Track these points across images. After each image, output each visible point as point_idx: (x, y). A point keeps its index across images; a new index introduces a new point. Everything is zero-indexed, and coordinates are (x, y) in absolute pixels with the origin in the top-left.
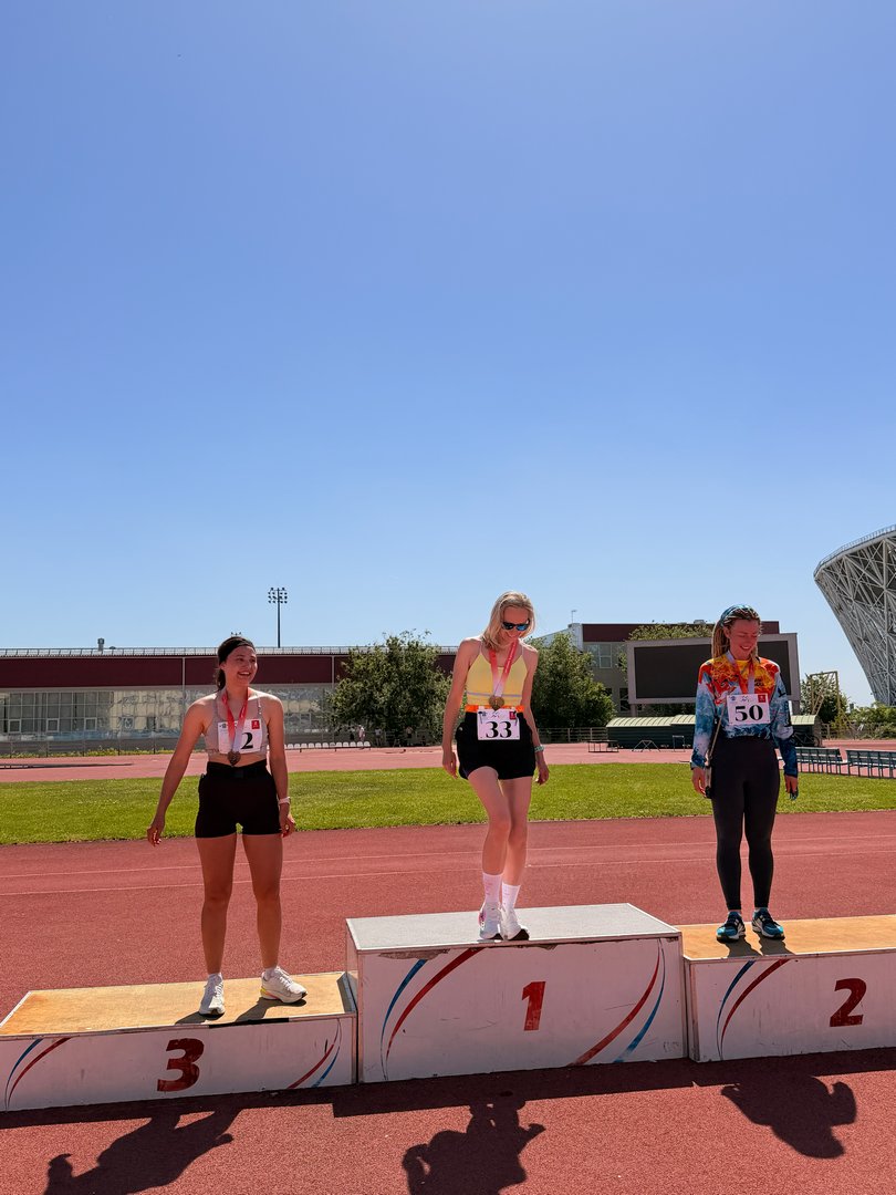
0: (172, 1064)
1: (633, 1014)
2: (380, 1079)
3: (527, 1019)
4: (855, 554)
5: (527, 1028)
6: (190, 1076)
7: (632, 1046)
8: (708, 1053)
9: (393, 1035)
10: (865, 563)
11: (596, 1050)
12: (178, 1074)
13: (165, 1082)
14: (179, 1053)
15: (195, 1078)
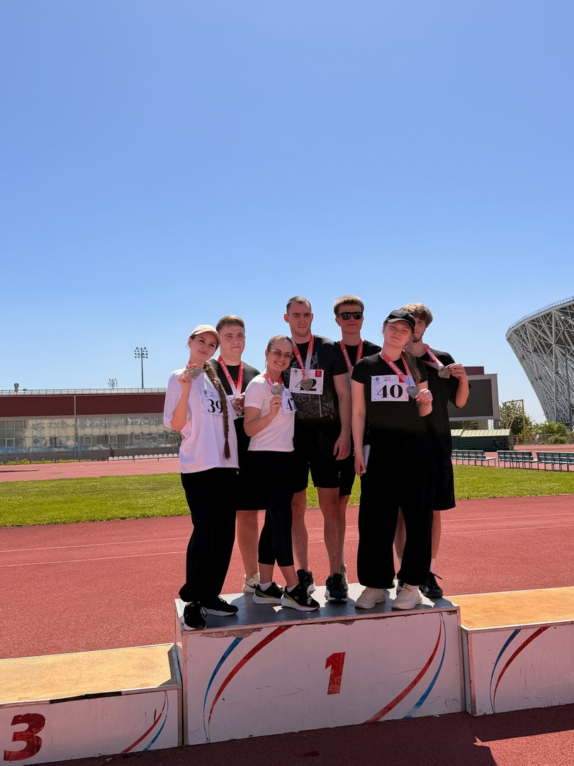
0: (17, 737)
1: (420, 676)
2: (202, 741)
3: (330, 684)
4: (534, 321)
5: (330, 692)
6: (34, 746)
7: (419, 704)
8: (483, 708)
9: (214, 703)
10: (540, 327)
11: (389, 708)
12: (22, 745)
13: (10, 752)
14: (23, 727)
15: (38, 748)
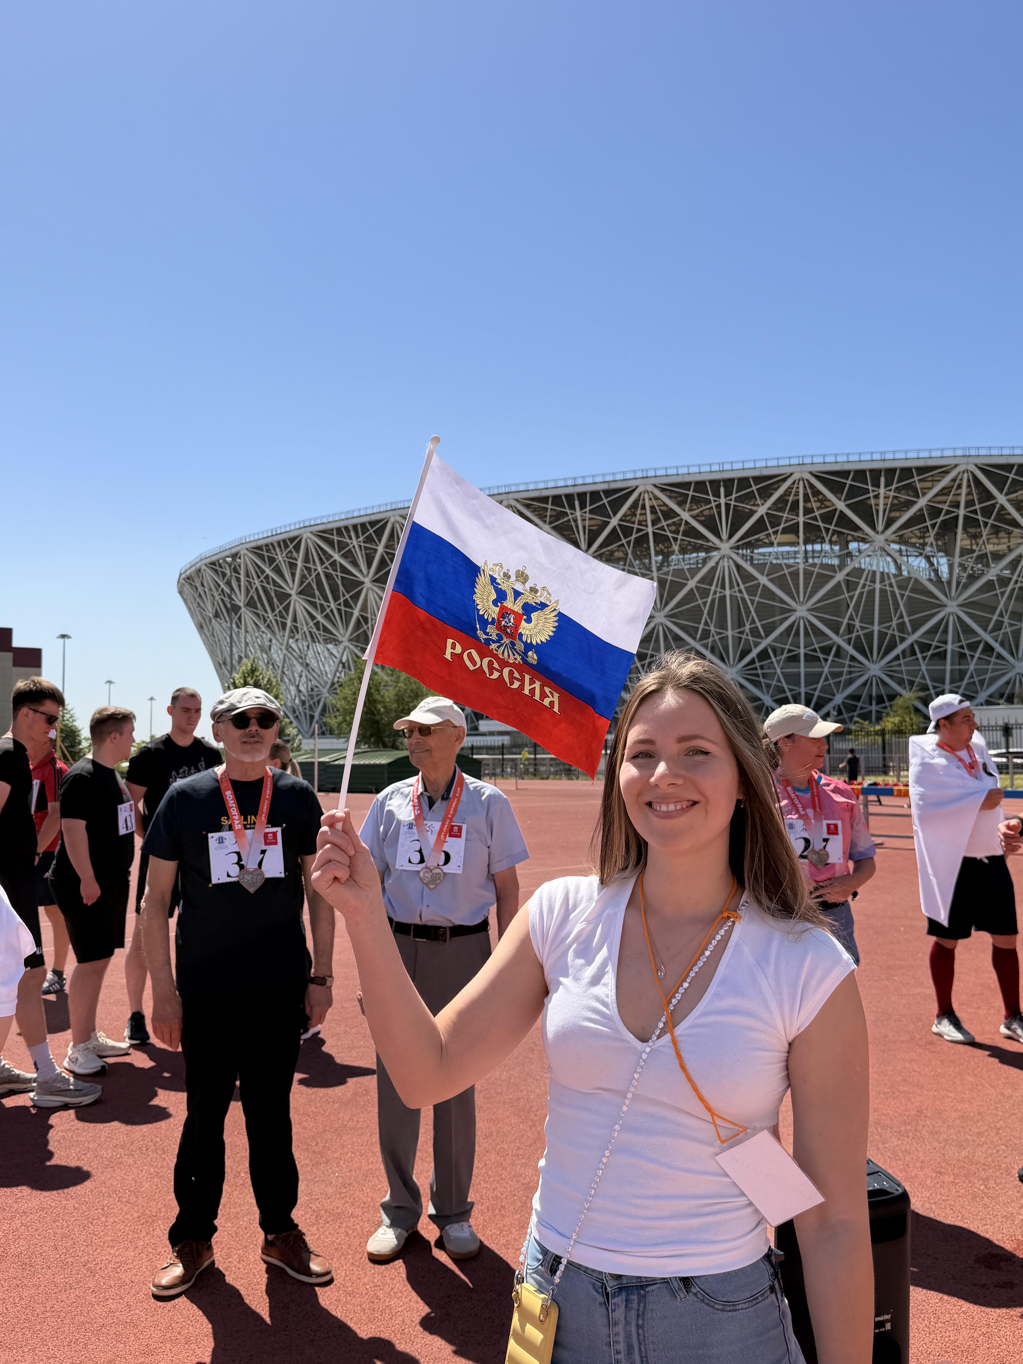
4: (258, 548)
10: (272, 560)
